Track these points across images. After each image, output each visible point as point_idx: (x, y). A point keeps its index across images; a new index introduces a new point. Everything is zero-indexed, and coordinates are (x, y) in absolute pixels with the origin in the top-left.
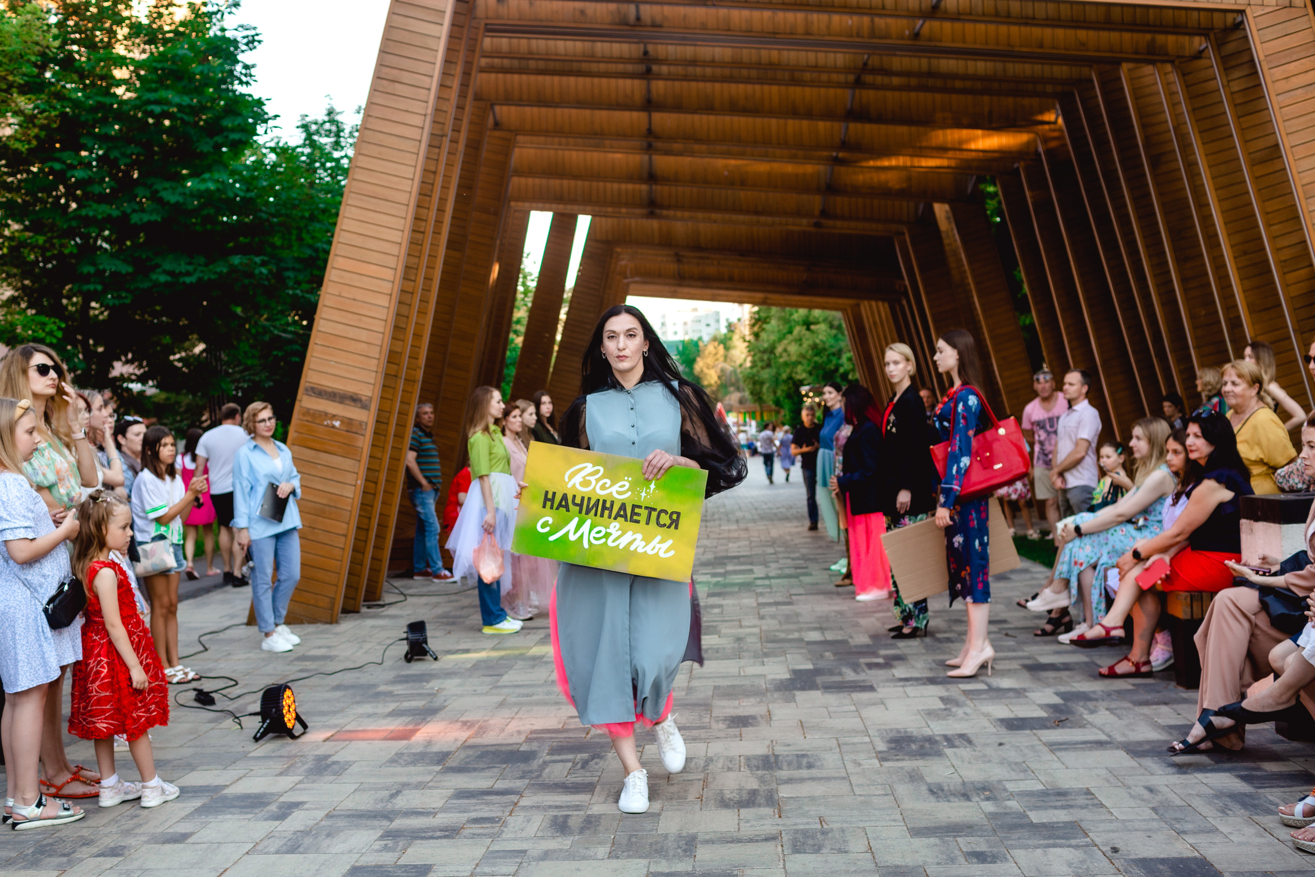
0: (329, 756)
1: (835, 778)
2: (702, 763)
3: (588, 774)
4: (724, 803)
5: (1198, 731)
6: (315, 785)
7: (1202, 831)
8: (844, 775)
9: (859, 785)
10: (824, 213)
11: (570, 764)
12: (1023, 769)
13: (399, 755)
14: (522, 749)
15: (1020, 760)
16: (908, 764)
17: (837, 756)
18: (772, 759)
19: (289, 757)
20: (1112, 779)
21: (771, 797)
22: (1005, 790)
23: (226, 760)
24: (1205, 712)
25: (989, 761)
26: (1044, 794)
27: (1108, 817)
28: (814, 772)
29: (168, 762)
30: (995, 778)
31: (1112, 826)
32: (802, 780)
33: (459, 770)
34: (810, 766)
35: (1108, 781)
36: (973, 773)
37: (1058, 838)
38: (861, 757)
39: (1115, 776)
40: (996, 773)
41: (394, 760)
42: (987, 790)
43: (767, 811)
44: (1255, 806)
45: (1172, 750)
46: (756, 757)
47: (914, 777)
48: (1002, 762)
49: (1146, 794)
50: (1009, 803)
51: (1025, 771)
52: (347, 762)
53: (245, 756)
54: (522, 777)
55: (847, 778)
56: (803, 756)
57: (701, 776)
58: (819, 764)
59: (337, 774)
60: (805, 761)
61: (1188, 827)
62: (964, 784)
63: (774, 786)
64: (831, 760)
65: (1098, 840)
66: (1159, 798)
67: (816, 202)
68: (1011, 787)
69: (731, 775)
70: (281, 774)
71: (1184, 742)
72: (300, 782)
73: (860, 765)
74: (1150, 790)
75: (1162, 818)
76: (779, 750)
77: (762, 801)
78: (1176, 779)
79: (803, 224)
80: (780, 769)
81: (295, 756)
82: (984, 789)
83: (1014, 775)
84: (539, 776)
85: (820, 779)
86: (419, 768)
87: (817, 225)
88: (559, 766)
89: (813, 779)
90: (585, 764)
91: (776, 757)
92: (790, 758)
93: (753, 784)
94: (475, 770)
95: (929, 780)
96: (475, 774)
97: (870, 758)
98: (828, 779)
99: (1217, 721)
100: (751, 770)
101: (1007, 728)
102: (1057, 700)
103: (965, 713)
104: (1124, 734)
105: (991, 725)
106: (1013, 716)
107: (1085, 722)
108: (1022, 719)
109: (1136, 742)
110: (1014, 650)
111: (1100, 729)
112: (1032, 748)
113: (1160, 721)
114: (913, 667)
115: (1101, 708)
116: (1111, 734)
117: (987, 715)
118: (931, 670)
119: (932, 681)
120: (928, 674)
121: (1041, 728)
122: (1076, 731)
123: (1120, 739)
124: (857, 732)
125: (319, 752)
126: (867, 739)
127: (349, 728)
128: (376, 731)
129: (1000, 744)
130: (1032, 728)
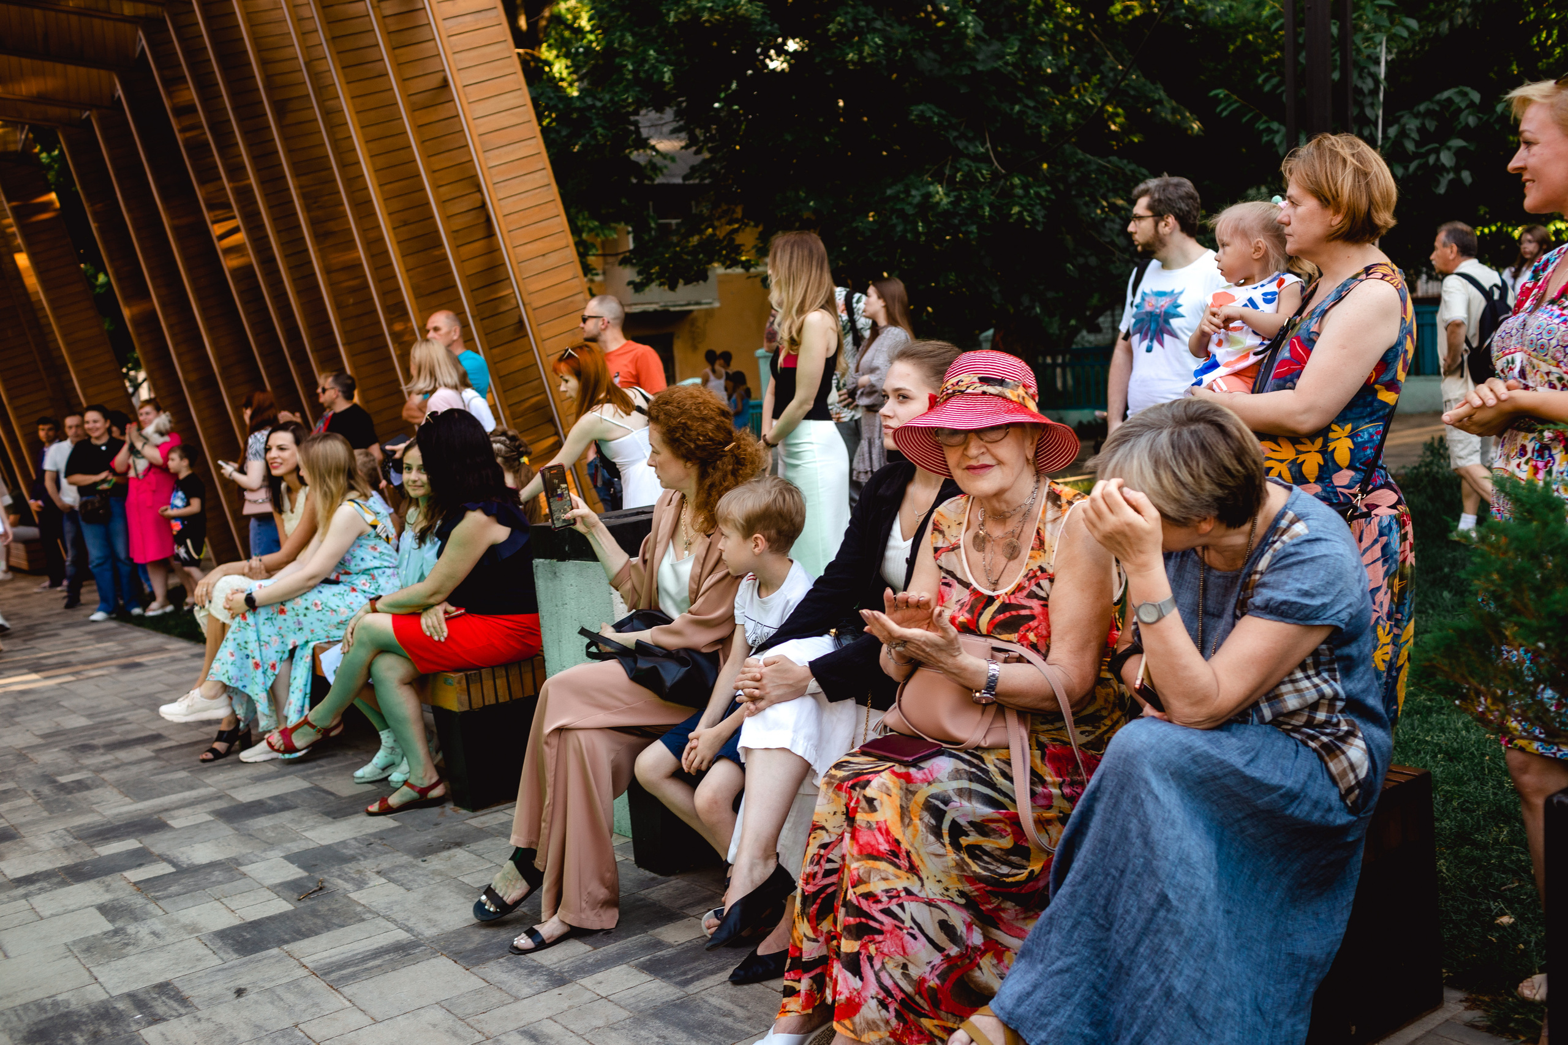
15: (287, 1023)
25: (234, 1041)
101: (236, 951)
102: (294, 872)
103: (154, 933)
104: (429, 921)
105: (207, 951)
106: (237, 922)
107: (359, 909)
108: (255, 925)
109: (454, 932)
110: (191, 788)
111: (387, 918)
112: (294, 985)
113: (467, 880)
114: (35, 852)
115: (368, 873)
116: (410, 924)
117: (192, 929)
118: (67, 849)
119: (75, 874)
120: (65, 860)
121: (294, 940)
122: (353, 931)
123: (429, 932)
129: (239, 992)
130: (281, 942)
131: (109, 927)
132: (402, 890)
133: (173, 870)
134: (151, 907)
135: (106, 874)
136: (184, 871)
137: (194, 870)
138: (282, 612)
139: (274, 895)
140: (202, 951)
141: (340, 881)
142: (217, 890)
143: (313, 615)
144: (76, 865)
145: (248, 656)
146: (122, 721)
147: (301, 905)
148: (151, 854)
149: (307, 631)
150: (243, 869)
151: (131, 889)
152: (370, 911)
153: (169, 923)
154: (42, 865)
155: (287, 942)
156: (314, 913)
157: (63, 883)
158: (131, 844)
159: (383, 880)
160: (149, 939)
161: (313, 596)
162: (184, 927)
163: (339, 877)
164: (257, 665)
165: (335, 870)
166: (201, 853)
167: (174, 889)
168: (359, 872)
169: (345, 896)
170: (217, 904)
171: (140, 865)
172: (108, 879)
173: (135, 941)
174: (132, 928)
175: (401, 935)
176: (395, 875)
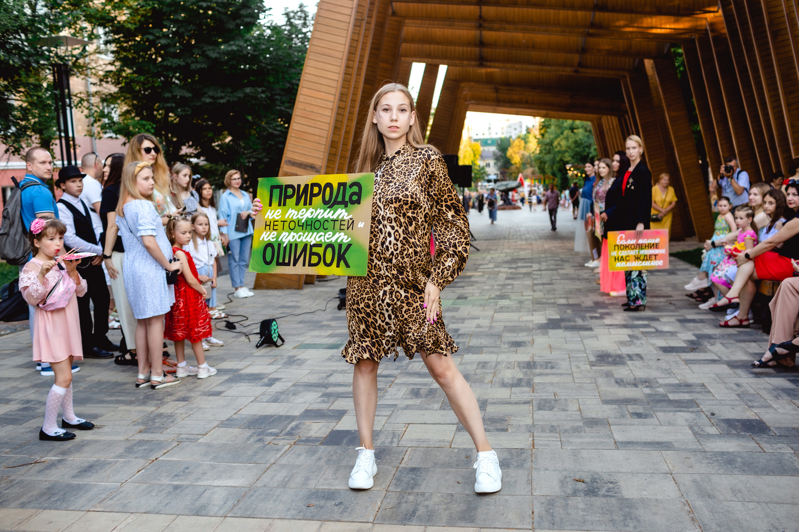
0: (295, 356)
1: (565, 374)
2: (494, 364)
4: (504, 385)
5: (768, 355)
6: (287, 370)
7: (763, 407)
8: (570, 372)
9: (577, 378)
10: (580, 65)
12: (669, 372)
13: (333, 356)
15: (668, 368)
16: (606, 368)
17: (567, 363)
18: (532, 364)
19: (274, 356)
20: (717, 379)
21: (530, 382)
22: (657, 383)
23: (242, 357)
24: (773, 345)
25: (651, 368)
26: (679, 385)
27: (712, 398)
28: (554, 371)
29: (211, 357)
30: (653, 377)
31: (714, 402)
32: (547, 374)
34: (552, 368)
35: (715, 380)
36: (641, 374)
37: (683, 407)
38: (581, 364)
39: (719, 378)
40: (653, 374)
41: (329, 359)
42: (647, 382)
43: (527, 389)
44: (795, 395)
45: (754, 366)
46: (523, 362)
47: (608, 375)
48: (658, 368)
49: (735, 387)
50: (659, 389)
51: (670, 373)
52: (304, 359)
53: (251, 355)
54: (397, 369)
55: (572, 374)
56: (549, 362)
57: (493, 371)
58: (557, 367)
59: (299, 365)
60: (550, 365)
61: (756, 404)
62: (635, 379)
63: (532, 377)
64: (564, 365)
65: (704, 409)
66: (742, 389)
67: (576, 58)
68: (661, 381)
69: (509, 371)
70: (270, 364)
71: (760, 361)
72: (280, 368)
73: (579, 368)
74: (738, 385)
75: (742, 399)
76: (536, 359)
77: (524, 384)
78: (753, 380)
79: (568, 71)
80: (536, 368)
81: (277, 356)
82: (646, 382)
83: (663, 376)
84: (406, 369)
85: (557, 374)
87: (576, 71)
89: (553, 374)
91: (535, 362)
92: (542, 363)
93: (520, 375)
95: (616, 376)
97: (585, 365)
98: (561, 374)
99: (780, 350)
100: (520, 368)
101: (663, 352)
102: (694, 338)
103: (641, 343)
104: (728, 356)
105: (655, 350)
106: (667, 346)
107: (708, 350)
108: (672, 347)
110: (673, 312)
111: (715, 353)
112: (676, 362)
114: (615, 319)
115: (717, 343)
116: (721, 356)
117: (653, 345)
118: (625, 320)
119: (625, 326)
120: (623, 323)
121: (682, 352)
122: (702, 354)
123: (726, 359)
124: (580, 351)
125: (290, 354)
126: (585, 355)
127: (305, 342)
128: (321, 345)
129: (658, 360)
130: (677, 352)
131: (629, 340)
132: (725, 349)
133: (655, 331)
134: (644, 338)
136: (657, 331)
137: (662, 332)
139: (683, 342)
140: (653, 349)
142: (666, 338)
146: (661, 290)
147: (689, 345)
148: (651, 326)
150: (677, 334)
151: (640, 333)
152: (711, 351)
153: (647, 342)
154: (616, 322)
155: (679, 352)
157: (620, 328)
158: (646, 322)
159: (721, 345)
160: (639, 344)
162: (651, 344)
163: (707, 342)
165: (707, 340)
166: (666, 328)
167: (653, 335)
168: (715, 342)
169: (705, 346)
170: (664, 341)
171: (646, 328)
172: (634, 329)
173: (635, 344)
174: (635, 341)
175: (716, 358)
176: (727, 345)
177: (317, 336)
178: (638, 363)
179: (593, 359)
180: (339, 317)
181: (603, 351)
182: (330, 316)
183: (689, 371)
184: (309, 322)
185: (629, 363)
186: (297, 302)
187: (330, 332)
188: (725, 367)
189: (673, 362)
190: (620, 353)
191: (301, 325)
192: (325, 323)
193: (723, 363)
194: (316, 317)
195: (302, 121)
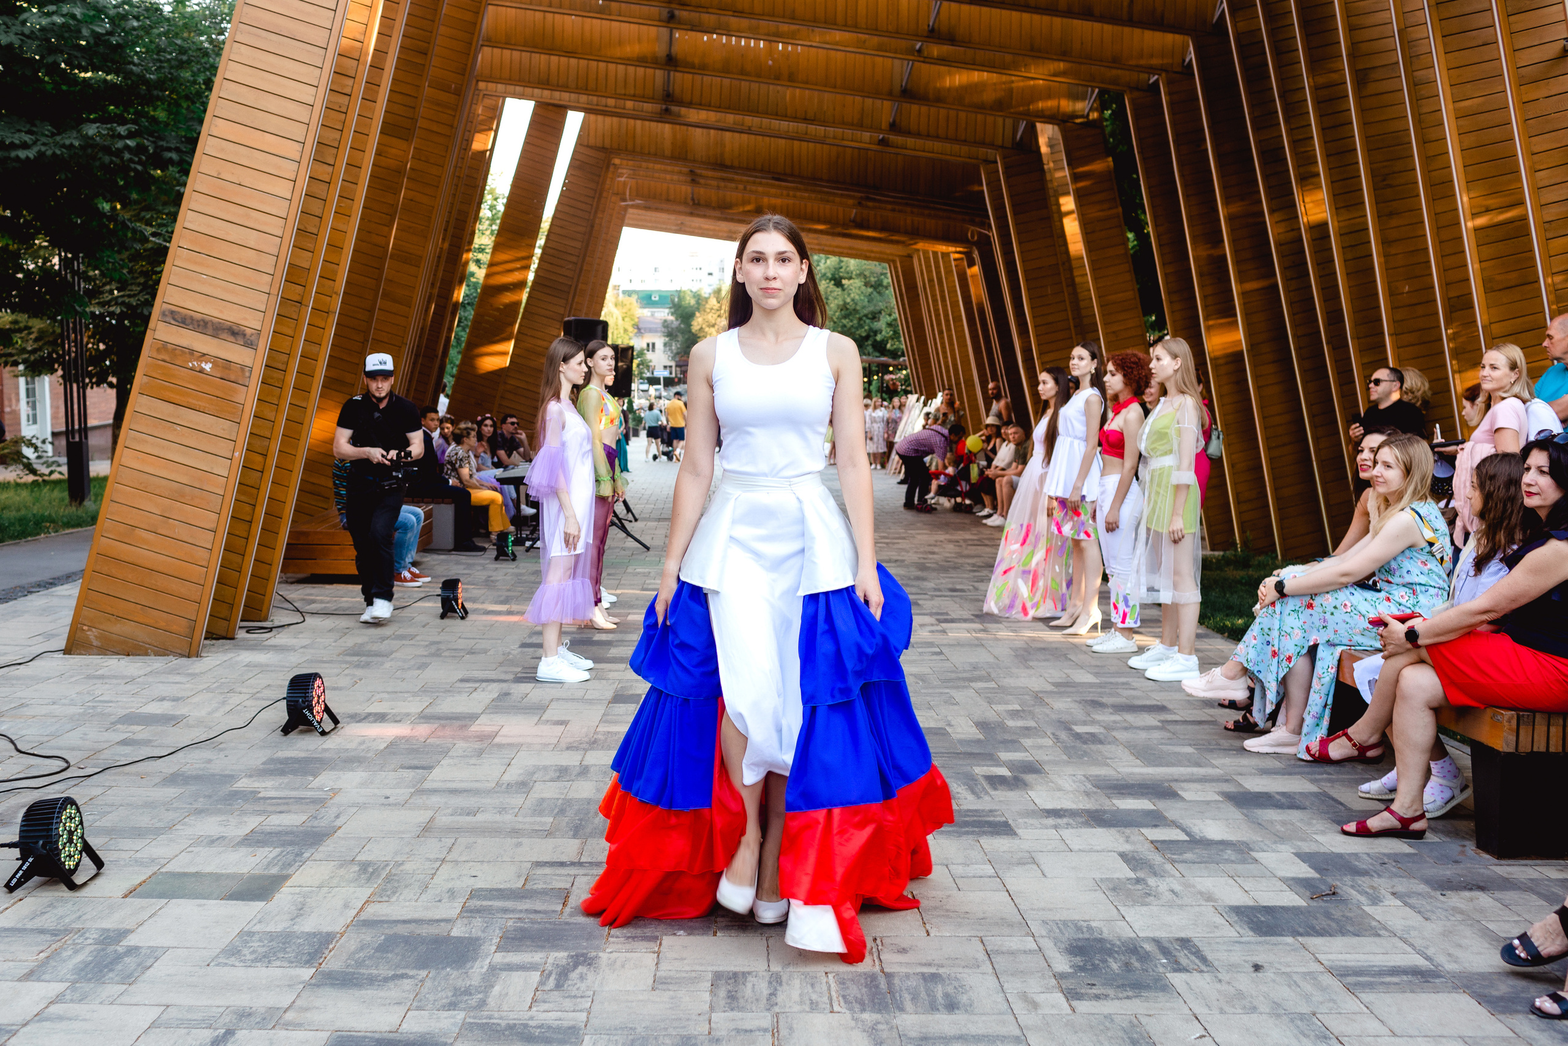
0: (124, 933)
3: (568, 1004)
6: (83, 1007)
11: (535, 976)
13: (246, 935)
14: (455, 933)
15: (1305, 1009)
16: (1118, 1009)
17: (992, 982)
19: (54, 933)
25: (1254, 1009)
28: (962, 1021)
33: (345, 980)
34: (952, 1006)
38: (1034, 988)
41: (232, 952)
47: (1139, 1042)
51: (1325, 1037)
52: (153, 949)
56: (934, 978)
57: (767, 1021)
58: (964, 999)
60: (939, 991)
64: (983, 991)
67: (885, 110)
69: (819, 1020)
72: (58, 999)
73: (1035, 1005)
79: (864, 140)
80: (902, 1009)
84: (483, 1003)
86: (275, 972)
87: (882, 142)
88: (517, 979)
90: (563, 974)
91: (889, 976)
92: (912, 983)
94: (372, 981)
96: (369, 993)
97: (1048, 990)
100: (851, 1009)
101: (1252, 929)
102: (1305, 871)
103: (1172, 891)
104: (1449, 955)
105: (1223, 921)
106: (1251, 903)
107: (1374, 923)
108: (1269, 910)
109: (1479, 974)
110: (1196, 763)
111: (1405, 941)
112: (1313, 978)
113: (1491, 926)
115: (1383, 891)
116: (1430, 952)
117: (1209, 898)
118: (1087, 794)
119: (1097, 819)
120: (1087, 804)
121: (1308, 935)
122: (1367, 942)
123: (1450, 967)
124: (1011, 925)
125: (107, 924)
126: (1031, 944)
127: (174, 867)
128: (217, 877)
129: (1257, 968)
130: (1295, 933)
131: (1132, 875)
132: (1420, 918)
133: (1187, 838)
134: (1168, 867)
135: (1126, 826)
136: (1196, 842)
137: (1207, 843)
138: (1310, 606)
139: (1285, 887)
140: (1219, 920)
141: (1354, 893)
142: (1229, 867)
143: (1339, 616)
144: (1097, 811)
145: (1268, 643)
147: (1314, 904)
148: (1165, 818)
149: (1330, 630)
150: (1254, 854)
151: (1148, 845)
152: (1386, 929)
153: (1187, 886)
154: (1066, 802)
155: (1301, 935)
156: (1328, 915)
157: (1087, 824)
159: (1399, 903)
160: (1169, 896)
161: (1343, 596)
162: (1201, 893)
163: (1352, 887)
164: (1274, 654)
165: (1348, 879)
166: (1212, 829)
167: (1188, 856)
168: (1372, 887)
169: (1359, 907)
170: (1231, 881)
171: (1156, 826)
172: (1128, 831)
173: (1157, 896)
174: (1152, 881)
175: (1421, 962)
176: (1412, 901)
177: (212, 842)
178: (1201, 981)
179: (1062, 964)
180: (286, 761)
181: (1079, 929)
182: (259, 758)
183: (1373, 1026)
184: (198, 778)
185: (1177, 979)
186: (176, 699)
187: (252, 822)
188: (1465, 1002)
189: (1305, 975)
190: (1133, 935)
191: (171, 792)
192: (243, 784)
193: (1455, 988)
194: (218, 762)
195: (213, 207)
